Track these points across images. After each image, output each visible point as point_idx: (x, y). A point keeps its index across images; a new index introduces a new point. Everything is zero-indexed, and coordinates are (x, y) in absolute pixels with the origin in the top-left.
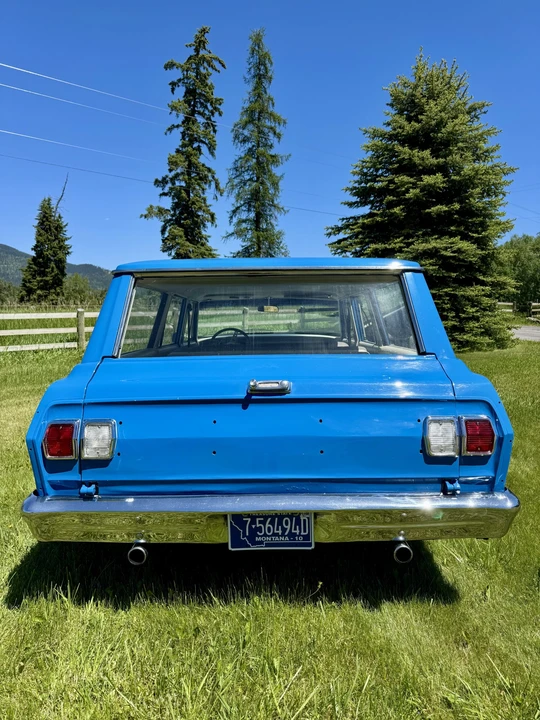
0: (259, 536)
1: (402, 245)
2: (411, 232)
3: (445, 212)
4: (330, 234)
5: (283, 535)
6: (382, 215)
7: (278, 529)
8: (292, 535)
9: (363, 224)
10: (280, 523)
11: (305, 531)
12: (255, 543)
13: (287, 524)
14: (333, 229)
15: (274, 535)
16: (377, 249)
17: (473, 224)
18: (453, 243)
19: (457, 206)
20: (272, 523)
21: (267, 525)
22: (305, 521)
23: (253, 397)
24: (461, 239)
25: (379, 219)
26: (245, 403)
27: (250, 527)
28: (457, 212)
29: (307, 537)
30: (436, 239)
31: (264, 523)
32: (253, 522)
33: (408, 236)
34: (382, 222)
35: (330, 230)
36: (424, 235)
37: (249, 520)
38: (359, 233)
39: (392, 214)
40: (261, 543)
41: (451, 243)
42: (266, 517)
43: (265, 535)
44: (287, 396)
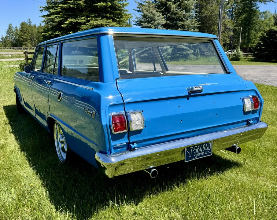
0: (195, 154)
1: (85, 21)
2: (88, 14)
3: (104, 6)
4: (42, 11)
5: (203, 152)
6: (72, 4)
7: (201, 150)
8: (206, 151)
9: (62, 7)
10: (202, 147)
11: (209, 149)
12: (193, 157)
13: (204, 147)
14: (44, 8)
15: (200, 152)
16: (72, 22)
17: (116, 14)
18: (109, 22)
19: (109, 4)
20: (200, 148)
21: (198, 149)
22: (210, 144)
23: (191, 94)
24: (112, 21)
25: (71, 6)
26: (188, 97)
27: (192, 150)
28: (110, 7)
29: (210, 151)
30: (100, 19)
31: (197, 148)
32: (193, 149)
33: (87, 17)
34: (73, 7)
35: (42, 9)
36: (94, 17)
37: (192, 148)
38: (60, 12)
39: (78, 4)
40: (195, 156)
41: (108, 22)
42: (197, 145)
43: (197, 153)
44: (202, 93)
